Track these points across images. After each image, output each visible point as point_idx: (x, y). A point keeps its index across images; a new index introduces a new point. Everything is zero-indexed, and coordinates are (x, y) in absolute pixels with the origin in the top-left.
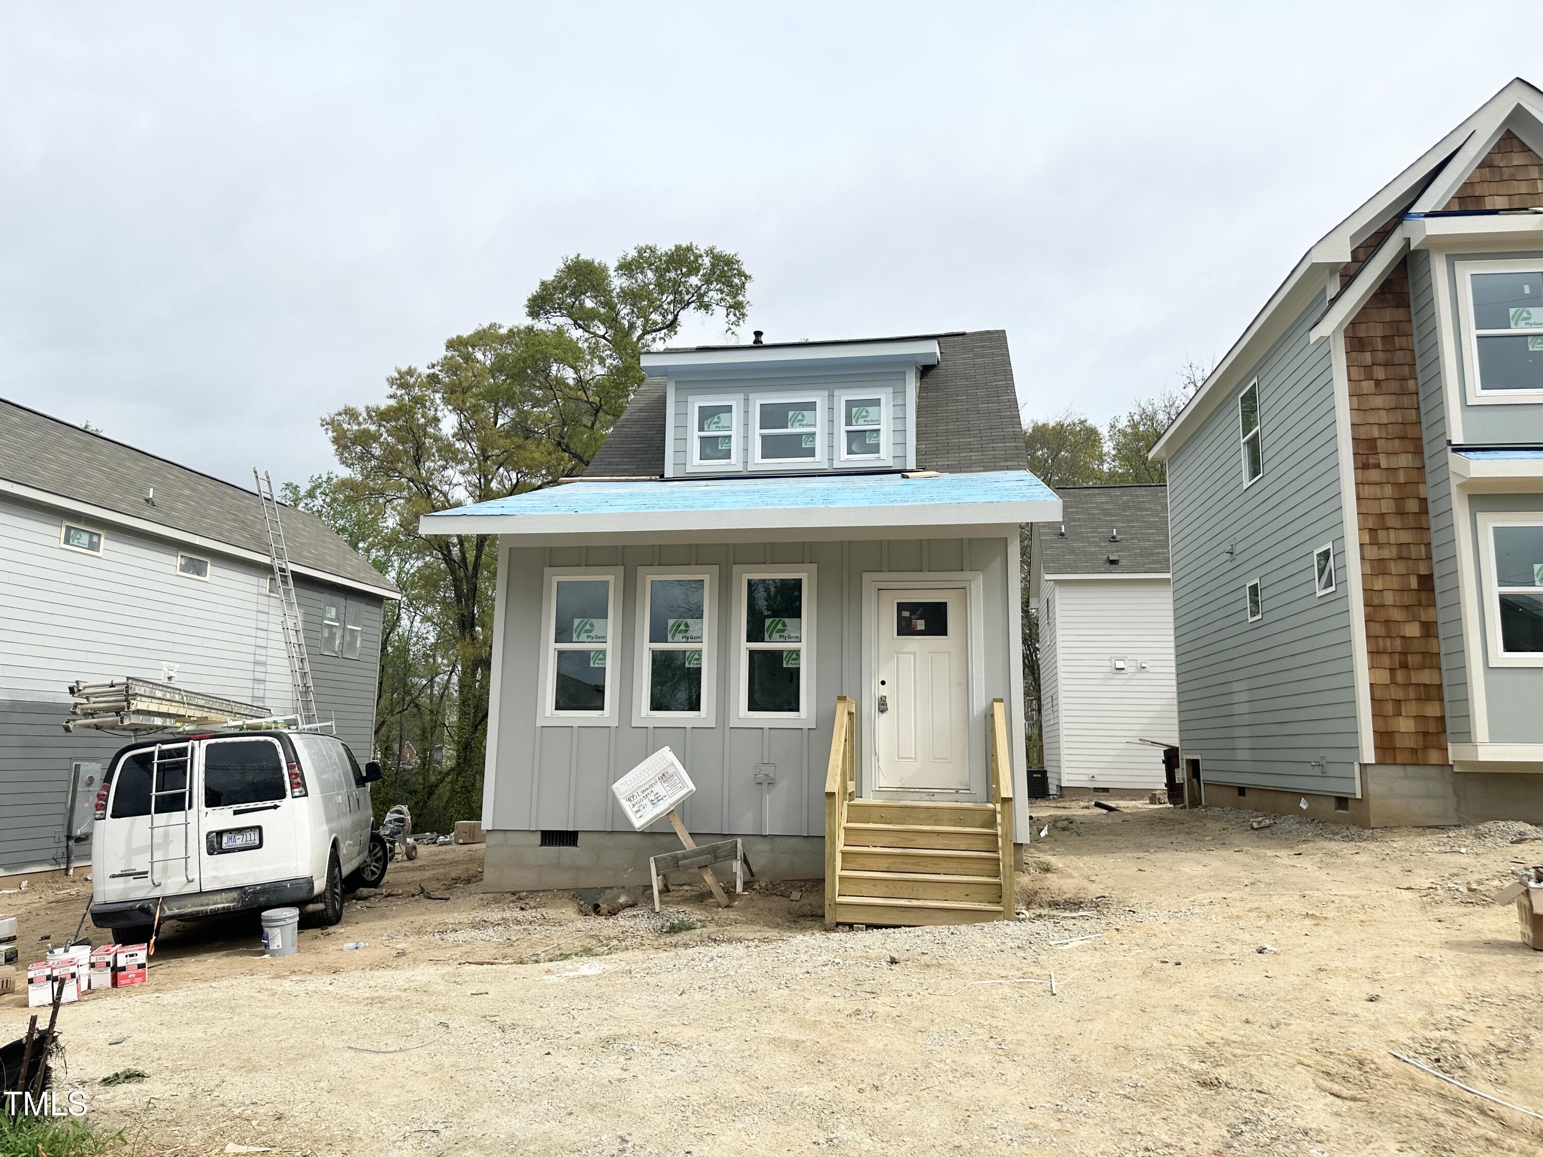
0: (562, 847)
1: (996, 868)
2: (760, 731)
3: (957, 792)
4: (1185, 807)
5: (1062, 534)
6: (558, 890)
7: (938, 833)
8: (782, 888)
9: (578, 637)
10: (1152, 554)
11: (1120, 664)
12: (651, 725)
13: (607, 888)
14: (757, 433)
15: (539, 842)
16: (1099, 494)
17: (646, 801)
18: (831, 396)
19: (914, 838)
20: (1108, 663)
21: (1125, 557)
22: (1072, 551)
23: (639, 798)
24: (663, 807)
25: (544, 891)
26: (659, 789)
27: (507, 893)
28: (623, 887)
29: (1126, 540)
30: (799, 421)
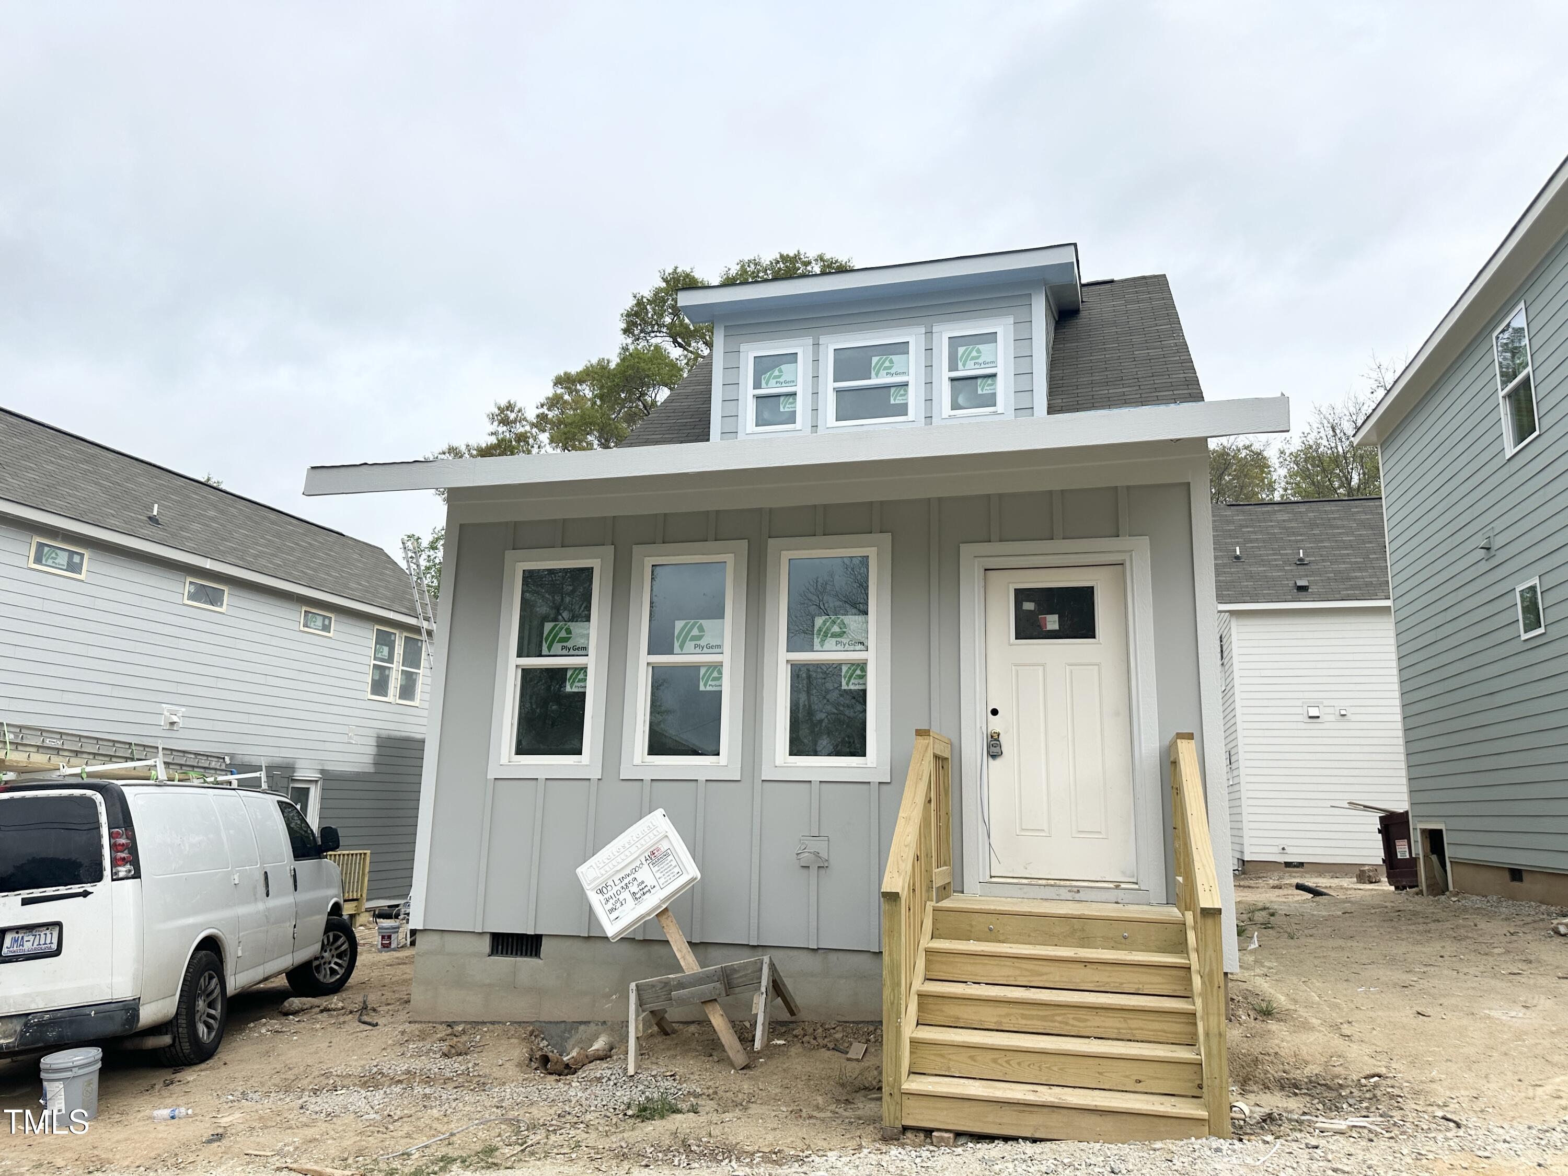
0: (519, 959)
1: (1189, 1029)
2: (807, 785)
3: (1117, 887)
4: (1420, 893)
5: (1237, 558)
6: (512, 1023)
7: (1086, 963)
8: (838, 1036)
9: (549, 649)
10: (1350, 579)
11: (1314, 712)
12: (647, 777)
13: (581, 1023)
14: (829, 386)
15: (487, 949)
16: (1280, 511)
17: (626, 895)
18: (929, 333)
19: (1045, 970)
20: (1299, 710)
21: (1316, 582)
22: (1250, 576)
23: (615, 889)
24: (651, 902)
25: (493, 1023)
26: (646, 875)
27: (441, 1023)
28: (605, 1022)
29: (1316, 562)
30: (886, 368)
